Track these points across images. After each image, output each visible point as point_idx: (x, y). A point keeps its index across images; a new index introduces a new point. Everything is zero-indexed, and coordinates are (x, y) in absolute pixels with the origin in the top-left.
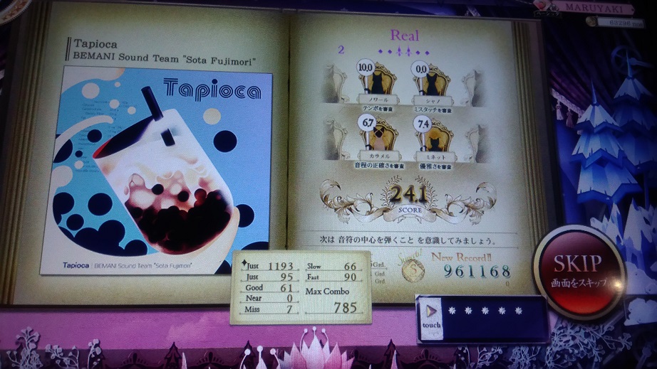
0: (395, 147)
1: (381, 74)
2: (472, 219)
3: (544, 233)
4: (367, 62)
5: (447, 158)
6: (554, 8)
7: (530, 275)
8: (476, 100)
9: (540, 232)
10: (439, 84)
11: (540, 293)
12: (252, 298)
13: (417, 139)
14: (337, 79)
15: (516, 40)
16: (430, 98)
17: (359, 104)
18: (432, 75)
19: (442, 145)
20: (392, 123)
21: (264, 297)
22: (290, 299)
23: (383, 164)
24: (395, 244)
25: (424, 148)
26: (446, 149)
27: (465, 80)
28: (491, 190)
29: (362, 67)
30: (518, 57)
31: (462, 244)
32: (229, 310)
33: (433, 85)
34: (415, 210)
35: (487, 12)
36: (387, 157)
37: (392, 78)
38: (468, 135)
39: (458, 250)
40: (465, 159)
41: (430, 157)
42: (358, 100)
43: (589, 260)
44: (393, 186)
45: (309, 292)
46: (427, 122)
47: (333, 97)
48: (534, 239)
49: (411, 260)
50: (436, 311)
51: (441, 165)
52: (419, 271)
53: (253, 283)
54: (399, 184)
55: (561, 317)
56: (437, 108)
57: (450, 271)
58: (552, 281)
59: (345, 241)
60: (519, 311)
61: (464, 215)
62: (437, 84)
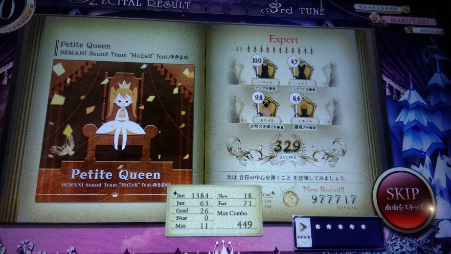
0: (278, 114)
1: (267, 65)
2: (330, 163)
3: (380, 173)
4: (258, 57)
5: (313, 121)
6: (383, 21)
7: (371, 202)
8: (332, 83)
9: (377, 172)
10: (307, 72)
11: (377, 215)
12: (181, 218)
13: (292, 109)
14: (238, 68)
15: (358, 43)
16: (301, 81)
17: (253, 85)
18: (302, 66)
19: (309, 113)
20: (275, 97)
21: (189, 217)
22: (206, 219)
23: (269, 126)
24: (278, 181)
25: (297, 115)
26: (311, 116)
27: (324, 69)
28: (343, 143)
29: (254, 61)
30: (359, 54)
31: (324, 181)
32: (165, 226)
33: (302, 73)
34: (291, 157)
35: (338, 24)
36: (272, 121)
37: (275, 68)
38: (327, 106)
39: (322, 185)
40: (325, 122)
41: (301, 121)
42: (252, 82)
43: (410, 191)
44: (277, 140)
45: (220, 213)
46: (299, 97)
47: (235, 80)
48: (373, 178)
49: (289, 192)
50: (306, 227)
51: (308, 126)
52: (295, 199)
53: (182, 208)
54: (280, 139)
55: (392, 231)
56: (306, 88)
57: (316, 199)
58: (386, 206)
59: (244, 179)
60: (363, 227)
61: (325, 160)
62: (305, 72)
